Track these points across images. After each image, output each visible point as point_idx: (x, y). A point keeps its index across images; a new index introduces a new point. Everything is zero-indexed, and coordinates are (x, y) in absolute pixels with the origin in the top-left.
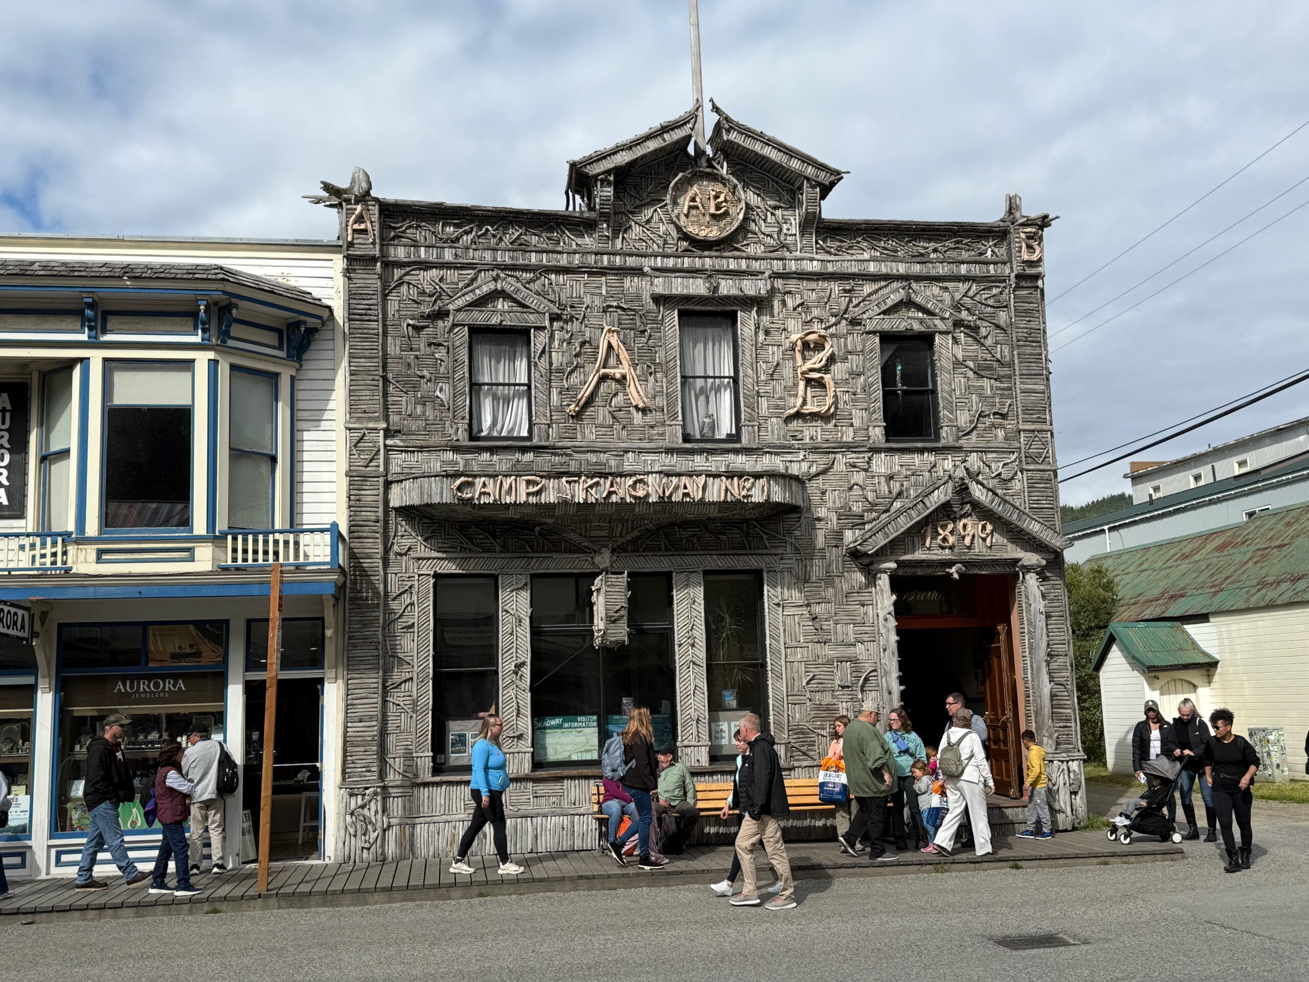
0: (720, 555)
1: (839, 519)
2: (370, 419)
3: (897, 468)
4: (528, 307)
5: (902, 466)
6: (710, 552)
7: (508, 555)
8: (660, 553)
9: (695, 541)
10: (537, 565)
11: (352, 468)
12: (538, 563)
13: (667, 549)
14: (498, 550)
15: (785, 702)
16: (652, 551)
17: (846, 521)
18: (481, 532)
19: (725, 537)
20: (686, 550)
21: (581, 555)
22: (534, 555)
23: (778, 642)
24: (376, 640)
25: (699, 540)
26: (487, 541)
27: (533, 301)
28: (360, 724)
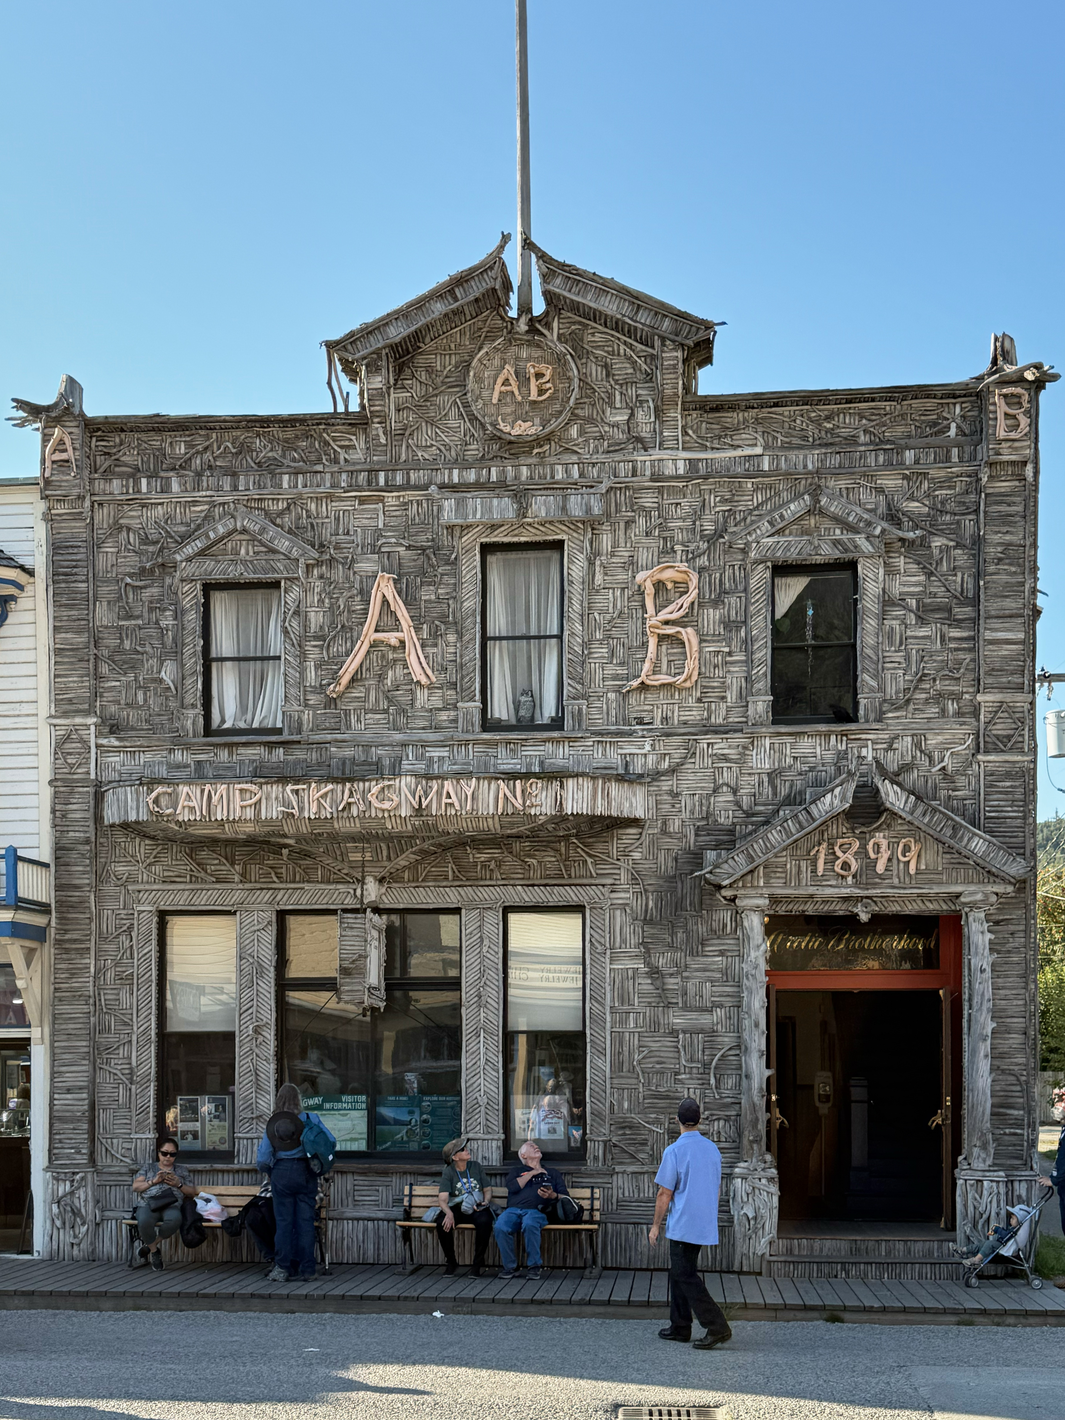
0: (528, 886)
1: (697, 835)
2: (78, 712)
3: (789, 761)
4: (278, 552)
5: (795, 758)
6: (512, 882)
7: (248, 886)
8: (444, 884)
9: (493, 865)
10: (285, 899)
11: (58, 777)
12: (287, 896)
13: (456, 878)
14: (236, 880)
15: (608, 1086)
16: (435, 880)
17: (708, 838)
18: (215, 856)
19: (534, 861)
20: (482, 879)
21: (339, 886)
22: (281, 886)
23: (603, 1005)
24: (87, 993)
25: (499, 866)
26: (223, 868)
27: (283, 544)
28: (69, 1096)
